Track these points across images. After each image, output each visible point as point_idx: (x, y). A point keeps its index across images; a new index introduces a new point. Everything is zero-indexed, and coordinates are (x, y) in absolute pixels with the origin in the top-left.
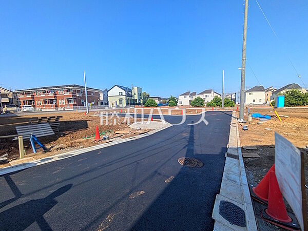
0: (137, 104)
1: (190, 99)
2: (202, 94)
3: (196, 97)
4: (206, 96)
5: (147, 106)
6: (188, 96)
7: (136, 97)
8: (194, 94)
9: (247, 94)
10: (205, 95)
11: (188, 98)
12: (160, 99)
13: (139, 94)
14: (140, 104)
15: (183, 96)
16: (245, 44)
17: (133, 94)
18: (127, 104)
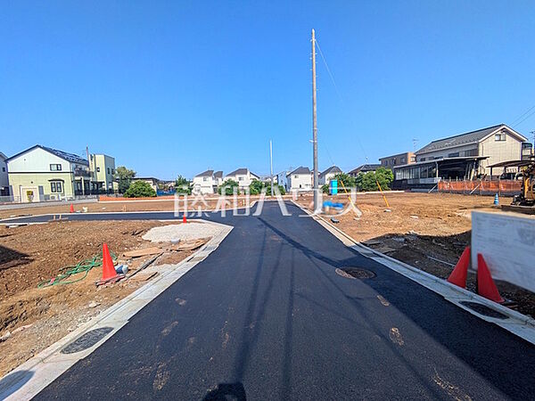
0: (104, 192)
1: (214, 183)
2: (233, 174)
3: (226, 179)
4: (240, 179)
5: (132, 196)
6: (210, 178)
7: (101, 176)
8: (219, 175)
9: (293, 177)
10: (238, 176)
11: (211, 181)
12: (156, 181)
13: (110, 171)
14: (111, 191)
15: (202, 178)
16: (315, 109)
17: (93, 170)
18: (78, 193)
